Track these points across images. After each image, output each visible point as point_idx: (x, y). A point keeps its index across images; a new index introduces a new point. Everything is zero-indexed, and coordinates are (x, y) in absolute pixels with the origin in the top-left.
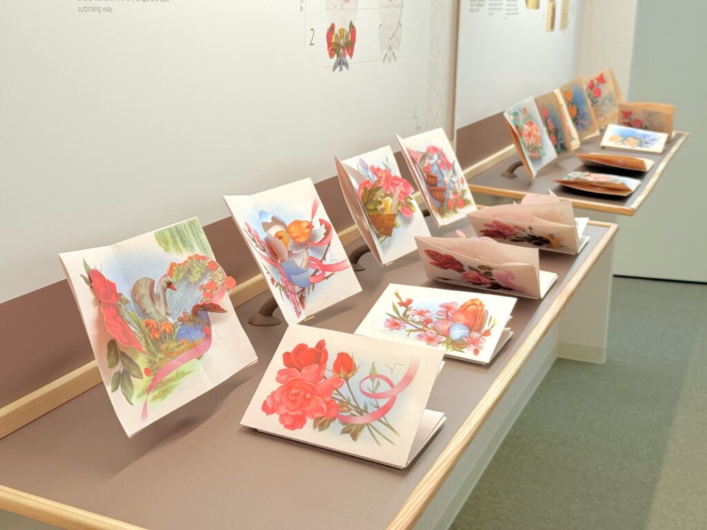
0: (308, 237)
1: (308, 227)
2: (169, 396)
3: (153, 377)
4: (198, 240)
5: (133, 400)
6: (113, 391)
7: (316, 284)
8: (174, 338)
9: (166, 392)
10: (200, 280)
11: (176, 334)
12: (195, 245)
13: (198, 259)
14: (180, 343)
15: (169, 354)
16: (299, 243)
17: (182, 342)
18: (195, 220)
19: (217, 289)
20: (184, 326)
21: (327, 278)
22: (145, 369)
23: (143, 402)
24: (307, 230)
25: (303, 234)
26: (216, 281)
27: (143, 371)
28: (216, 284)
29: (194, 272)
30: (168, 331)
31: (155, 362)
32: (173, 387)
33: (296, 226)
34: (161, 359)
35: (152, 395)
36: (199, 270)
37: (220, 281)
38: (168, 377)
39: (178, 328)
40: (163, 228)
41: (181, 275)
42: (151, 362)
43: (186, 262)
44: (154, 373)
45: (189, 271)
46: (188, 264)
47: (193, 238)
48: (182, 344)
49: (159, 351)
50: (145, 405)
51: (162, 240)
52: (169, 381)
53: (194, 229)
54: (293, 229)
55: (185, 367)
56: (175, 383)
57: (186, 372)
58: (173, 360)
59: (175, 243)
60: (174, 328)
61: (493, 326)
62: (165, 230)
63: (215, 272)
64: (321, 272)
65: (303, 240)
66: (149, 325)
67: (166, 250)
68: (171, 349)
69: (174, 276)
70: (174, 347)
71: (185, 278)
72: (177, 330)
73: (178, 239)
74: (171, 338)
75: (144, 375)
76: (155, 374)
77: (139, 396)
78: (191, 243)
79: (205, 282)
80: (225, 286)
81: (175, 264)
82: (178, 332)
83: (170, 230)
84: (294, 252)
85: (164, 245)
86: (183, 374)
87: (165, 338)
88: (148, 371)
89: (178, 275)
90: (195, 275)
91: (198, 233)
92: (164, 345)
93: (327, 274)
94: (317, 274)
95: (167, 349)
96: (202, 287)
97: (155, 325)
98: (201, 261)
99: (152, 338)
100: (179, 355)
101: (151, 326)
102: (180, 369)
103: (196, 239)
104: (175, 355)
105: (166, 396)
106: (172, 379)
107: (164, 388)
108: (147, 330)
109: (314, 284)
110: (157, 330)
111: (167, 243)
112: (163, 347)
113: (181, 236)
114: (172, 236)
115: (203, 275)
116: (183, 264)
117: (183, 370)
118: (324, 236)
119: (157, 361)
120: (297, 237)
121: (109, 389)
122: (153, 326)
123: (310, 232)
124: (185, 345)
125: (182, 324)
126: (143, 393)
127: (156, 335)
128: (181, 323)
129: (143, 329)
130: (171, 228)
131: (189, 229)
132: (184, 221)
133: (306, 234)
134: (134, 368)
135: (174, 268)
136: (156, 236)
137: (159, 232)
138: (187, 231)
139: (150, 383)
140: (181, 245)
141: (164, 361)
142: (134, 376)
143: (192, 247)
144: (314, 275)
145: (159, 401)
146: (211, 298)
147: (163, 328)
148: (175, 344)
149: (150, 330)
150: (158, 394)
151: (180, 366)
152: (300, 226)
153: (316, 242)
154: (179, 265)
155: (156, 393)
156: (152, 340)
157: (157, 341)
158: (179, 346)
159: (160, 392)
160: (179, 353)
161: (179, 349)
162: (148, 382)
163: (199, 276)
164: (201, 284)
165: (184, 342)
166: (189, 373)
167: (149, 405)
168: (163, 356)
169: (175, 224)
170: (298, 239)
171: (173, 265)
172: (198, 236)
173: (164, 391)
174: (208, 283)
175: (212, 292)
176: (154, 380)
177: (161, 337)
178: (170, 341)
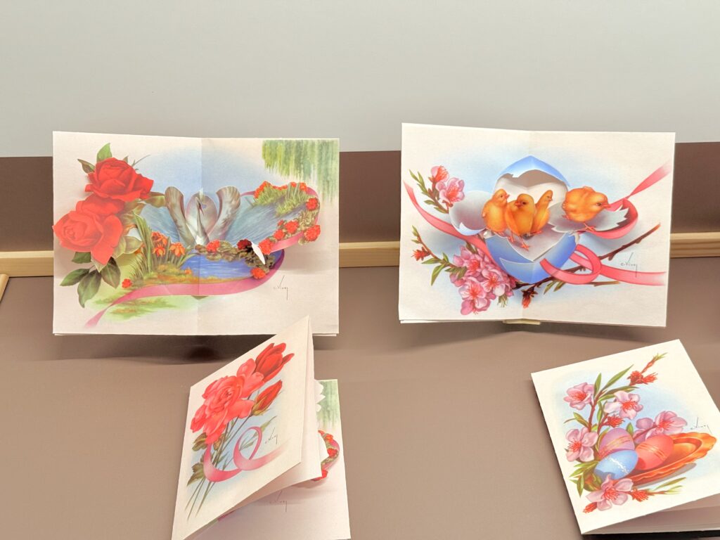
0: (590, 216)
1: (599, 204)
2: (134, 318)
3: (129, 291)
4: (323, 167)
5: (88, 303)
6: (64, 285)
7: (567, 284)
8: (179, 263)
9: (134, 312)
10: (287, 214)
11: (184, 260)
12: (314, 173)
13: (301, 190)
14: (182, 271)
15: (163, 277)
16: (571, 220)
17: (186, 271)
18: (332, 142)
19: (294, 233)
20: (198, 256)
21: (597, 284)
22: (126, 280)
23: (101, 310)
24: (596, 208)
25: (585, 210)
26: (300, 224)
27: (122, 280)
28: (298, 227)
29: (287, 202)
30: (177, 253)
31: (142, 278)
32: (143, 311)
33: (582, 196)
34: (150, 278)
35: (115, 307)
36: (295, 203)
37: (305, 225)
38: (145, 299)
39: (190, 256)
40: (281, 139)
41: (270, 200)
42: (137, 276)
43: (285, 187)
44: (133, 288)
45: (282, 200)
46: (285, 191)
47: (316, 162)
48: (185, 274)
49: (154, 268)
50: (101, 314)
51: (270, 154)
52: (144, 303)
53: (324, 154)
54: (575, 198)
55: (170, 299)
56: (149, 309)
57: (168, 304)
58: (164, 286)
59: (286, 162)
60: (186, 253)
61: (662, 493)
62: (281, 141)
63: (308, 213)
64: (588, 272)
65: (581, 218)
66: (158, 238)
67: (268, 165)
68: (169, 273)
69: (260, 197)
70: (173, 273)
71: (272, 205)
72: (188, 257)
73: (293, 158)
74: (176, 262)
75: (120, 285)
76: (134, 290)
77: (98, 302)
78: (310, 168)
79: (290, 219)
80: (305, 234)
81: (270, 184)
82: (189, 259)
83: (288, 144)
84: (554, 229)
85: (268, 158)
86: (164, 304)
87: (169, 260)
88: (127, 283)
89: (266, 198)
90: (285, 207)
91: (327, 159)
92: (163, 266)
93: (600, 278)
94: (578, 272)
95: (164, 271)
96: (281, 223)
97: (164, 242)
98: (304, 193)
99: (154, 252)
100: (174, 283)
101: (159, 240)
102: (164, 298)
103: (320, 164)
104: (168, 281)
105: (131, 316)
106: (148, 304)
107: (133, 308)
108: (152, 243)
109: (564, 283)
110: (164, 247)
111: (275, 157)
112: (161, 267)
113: (300, 155)
114: (287, 152)
115: (294, 210)
116: (280, 189)
117: (167, 301)
118: (617, 226)
119: (145, 278)
120: (574, 211)
121: (58, 281)
122: (161, 241)
123: (598, 212)
124: (188, 276)
125: (197, 254)
126: (105, 302)
127: (161, 252)
128: (197, 251)
129: (148, 241)
130: (291, 141)
131: (316, 151)
132: (315, 140)
133: (591, 212)
134: (112, 274)
135: (265, 188)
136: (265, 145)
137: (271, 142)
138: (313, 151)
139: (121, 296)
140: (292, 166)
141: (151, 281)
142: (105, 281)
143: (308, 173)
144: (572, 271)
145: (119, 318)
146: (278, 240)
147: (172, 248)
148: (176, 270)
149: (156, 245)
150: (123, 310)
151: (165, 294)
152: (587, 198)
153: (597, 229)
154: (274, 187)
155: (122, 308)
156: (152, 255)
157: (158, 259)
158: (180, 274)
159: (126, 309)
160: (174, 282)
161: (178, 278)
162: (121, 293)
163: (289, 209)
164: (284, 219)
165: (188, 273)
166: (170, 306)
167: (106, 316)
168: (155, 276)
169: (298, 139)
170: (573, 215)
171: (265, 184)
172: (327, 163)
173: (132, 311)
174: (291, 222)
175: (286, 233)
176: (129, 295)
177: (164, 257)
178: (173, 265)
